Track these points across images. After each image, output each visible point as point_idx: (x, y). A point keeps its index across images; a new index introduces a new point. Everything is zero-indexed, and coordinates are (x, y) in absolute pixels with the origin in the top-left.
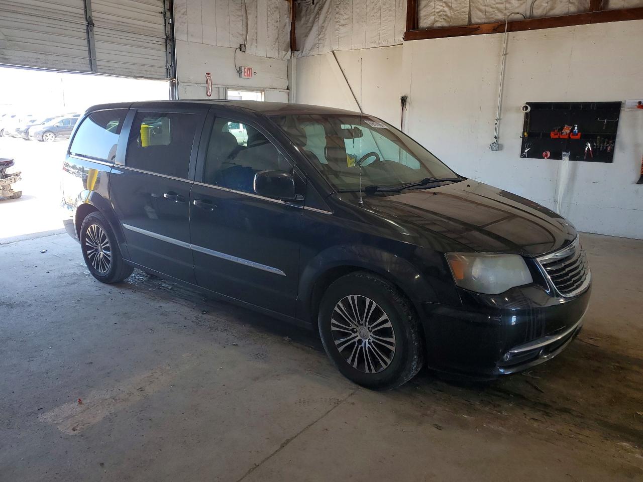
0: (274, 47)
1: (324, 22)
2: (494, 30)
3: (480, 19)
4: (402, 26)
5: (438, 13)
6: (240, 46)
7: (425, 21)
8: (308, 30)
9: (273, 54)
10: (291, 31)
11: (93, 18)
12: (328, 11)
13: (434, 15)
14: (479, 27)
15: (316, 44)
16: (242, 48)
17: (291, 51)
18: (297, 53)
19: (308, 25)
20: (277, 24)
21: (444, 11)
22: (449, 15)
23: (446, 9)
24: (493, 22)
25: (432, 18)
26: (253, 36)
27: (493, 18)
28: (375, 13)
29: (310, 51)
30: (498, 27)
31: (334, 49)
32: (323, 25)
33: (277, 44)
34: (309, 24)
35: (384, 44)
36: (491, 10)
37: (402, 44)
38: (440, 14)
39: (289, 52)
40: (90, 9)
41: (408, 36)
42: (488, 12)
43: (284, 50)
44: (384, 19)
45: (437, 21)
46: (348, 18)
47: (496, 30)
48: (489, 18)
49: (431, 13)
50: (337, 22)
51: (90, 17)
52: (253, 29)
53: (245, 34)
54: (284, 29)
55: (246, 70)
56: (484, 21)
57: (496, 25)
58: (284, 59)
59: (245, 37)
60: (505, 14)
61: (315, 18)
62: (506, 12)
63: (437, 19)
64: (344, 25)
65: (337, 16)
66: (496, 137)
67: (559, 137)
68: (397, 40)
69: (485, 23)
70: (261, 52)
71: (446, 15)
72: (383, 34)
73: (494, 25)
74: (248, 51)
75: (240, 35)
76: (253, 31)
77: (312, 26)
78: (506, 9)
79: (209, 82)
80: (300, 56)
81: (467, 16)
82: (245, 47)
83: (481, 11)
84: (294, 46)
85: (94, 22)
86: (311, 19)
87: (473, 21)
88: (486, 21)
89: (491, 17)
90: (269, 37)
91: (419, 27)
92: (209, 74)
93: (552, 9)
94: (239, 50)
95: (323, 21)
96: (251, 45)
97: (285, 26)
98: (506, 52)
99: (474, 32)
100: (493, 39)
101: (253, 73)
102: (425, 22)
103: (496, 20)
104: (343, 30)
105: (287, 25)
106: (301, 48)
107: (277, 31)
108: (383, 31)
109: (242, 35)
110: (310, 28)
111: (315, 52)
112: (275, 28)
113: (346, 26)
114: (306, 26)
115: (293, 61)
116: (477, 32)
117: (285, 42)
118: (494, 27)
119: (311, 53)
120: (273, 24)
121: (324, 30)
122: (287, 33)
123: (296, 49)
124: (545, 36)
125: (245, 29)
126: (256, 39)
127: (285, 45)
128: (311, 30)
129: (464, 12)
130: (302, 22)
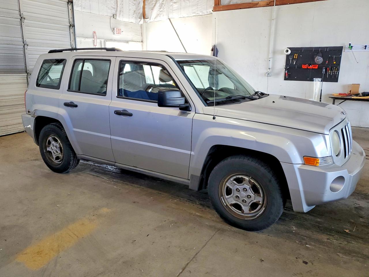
0: (133, 16)
1: (163, 1)
2: (267, 4)
4: (212, 3)
6: (113, 15)
8: (153, 6)
9: (133, 20)
10: (143, 7)
14: (258, 3)
15: (159, 14)
16: (114, 16)
17: (144, 18)
18: (147, 20)
19: (153, 3)
20: (135, 2)
26: (121, 9)
29: (155, 18)
31: (170, 17)
32: (163, 3)
33: (135, 14)
35: (201, 14)
37: (212, 14)
39: (142, 19)
41: (216, 9)
43: (139, 18)
47: (269, 5)
50: (171, 1)
52: (121, 5)
53: (116, 7)
54: (138, 5)
55: (117, 30)
58: (139, 23)
59: (116, 9)
64: (175, 3)
66: (269, 69)
67: (307, 67)
68: (208, 12)
69: (262, 1)
70: (126, 20)
72: (200, 8)
73: (267, 1)
74: (118, 18)
75: (113, 8)
76: (121, 6)
77: (156, 3)
79: (95, 37)
80: (149, 22)
82: (116, 16)
84: (144, 16)
90: (130, 10)
91: (221, 3)
92: (95, 32)
94: (112, 17)
96: (120, 15)
97: (139, 3)
98: (275, 17)
99: (255, 7)
100: (267, 10)
101: (121, 32)
104: (175, 6)
105: (141, 3)
106: (149, 17)
107: (135, 7)
108: (200, 6)
109: (114, 8)
110: (154, 4)
111: (158, 19)
112: (134, 4)
113: (177, 3)
114: (152, 3)
115: (145, 24)
116: (257, 6)
117: (139, 13)
118: (268, 3)
119: (156, 20)
120: (132, 2)
121: (163, 6)
122: (141, 8)
123: (146, 18)
124: (298, 8)
125: (116, 5)
126: (123, 11)
127: (139, 15)
128: (155, 6)
130: (150, 1)
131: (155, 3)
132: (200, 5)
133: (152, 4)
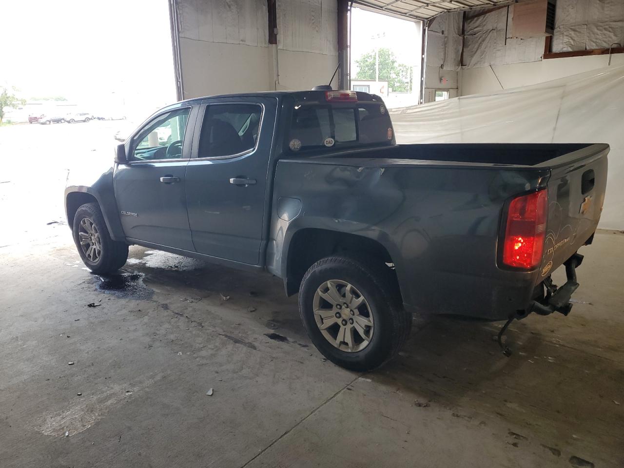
0: (453, 64)
1: (486, 48)
3: (593, 47)
4: (542, 50)
9: (452, 68)
10: (461, 54)
13: (563, 44)
14: (592, 51)
15: (478, 61)
16: (442, 66)
17: (462, 66)
18: (464, 67)
20: (455, 51)
21: (569, 42)
22: (573, 44)
23: (571, 41)
24: (601, 48)
25: (561, 45)
26: (447, 59)
27: (601, 46)
29: (474, 65)
30: (604, 51)
31: (492, 63)
32: (485, 50)
33: (454, 62)
35: (528, 61)
36: (600, 41)
37: (542, 61)
38: (566, 43)
39: (460, 67)
41: (546, 56)
42: (598, 43)
43: (457, 66)
44: (528, 47)
48: (598, 46)
49: (561, 43)
50: (494, 48)
56: (595, 47)
58: (456, 71)
59: (444, 60)
61: (479, 46)
62: (609, 43)
63: (565, 47)
64: (499, 50)
65: (495, 45)
68: (536, 59)
69: (597, 49)
70: (449, 69)
71: (571, 45)
74: (444, 68)
75: (442, 59)
77: (477, 51)
78: (609, 41)
80: (466, 69)
81: (584, 45)
83: (594, 42)
84: (462, 63)
86: (476, 46)
87: (588, 48)
91: (552, 51)
94: (441, 68)
95: (484, 48)
96: (445, 64)
97: (458, 51)
99: (589, 54)
100: (601, 58)
102: (556, 48)
103: (603, 47)
104: (499, 53)
106: (468, 64)
107: (455, 55)
110: (474, 52)
111: (478, 66)
112: (455, 53)
115: (461, 72)
116: (592, 54)
117: (458, 60)
118: (602, 51)
119: (474, 67)
121: (485, 53)
122: (459, 55)
125: (445, 56)
126: (448, 61)
127: (458, 62)
128: (476, 53)
129: (583, 43)
130: (469, 48)
131: (475, 50)
132: (527, 53)
133: (472, 51)
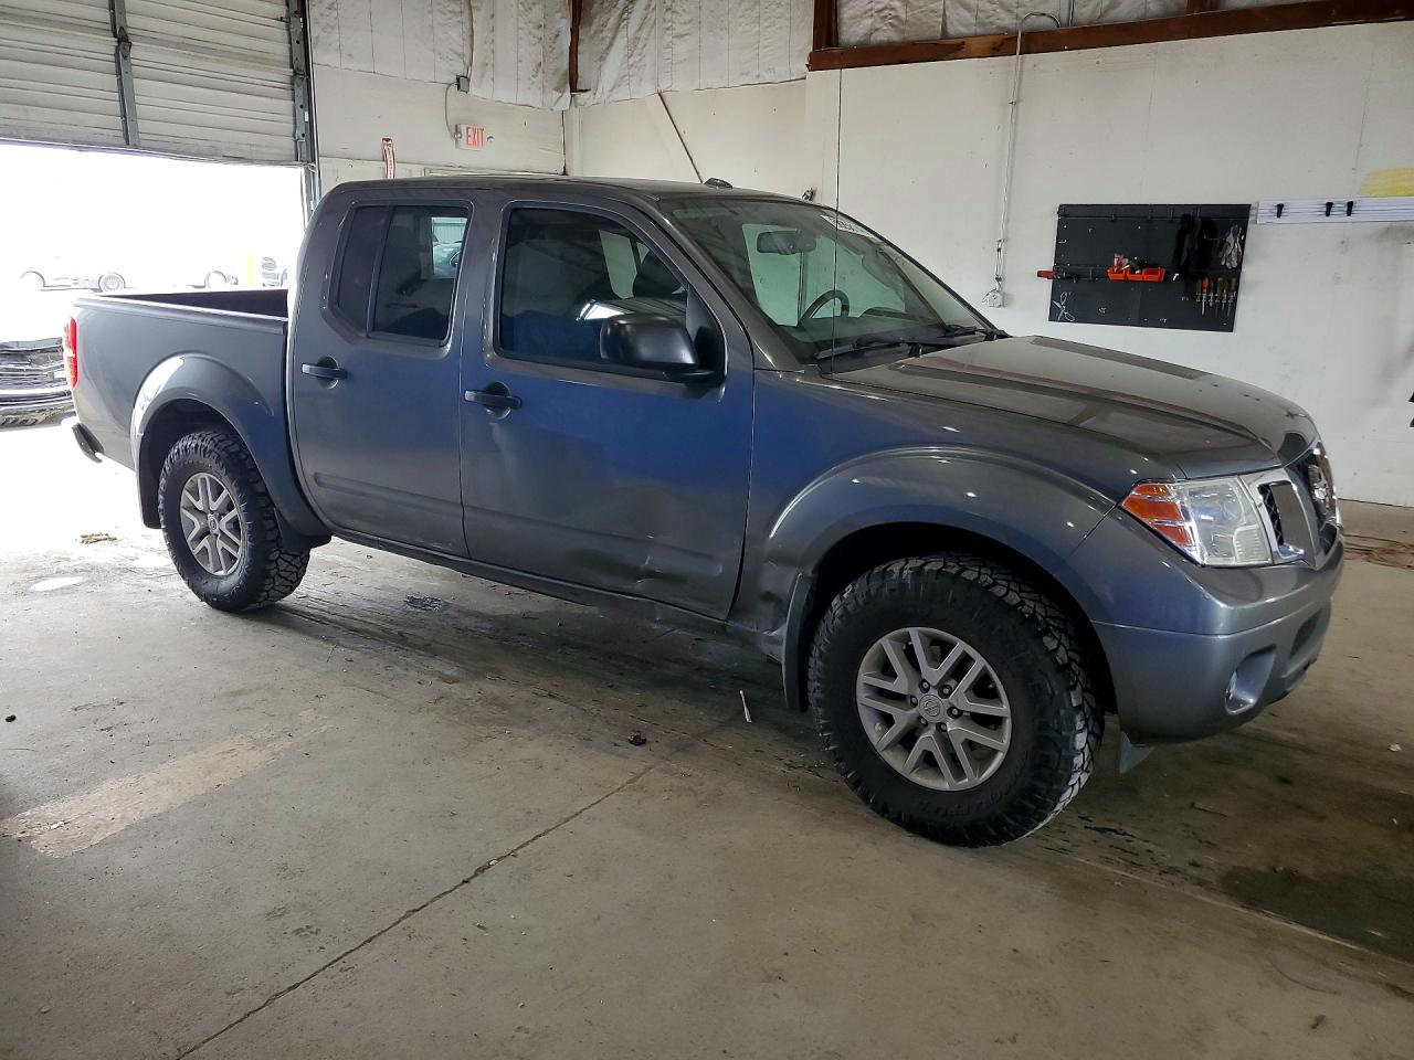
0: (533, 83)
1: (640, 29)
2: (994, 49)
3: (966, 26)
4: (805, 39)
5: (879, 11)
6: (458, 80)
7: (852, 30)
8: (605, 46)
9: (533, 97)
10: (571, 49)
11: (129, 31)
12: (649, 6)
13: (872, 16)
14: (964, 43)
15: (625, 76)
16: (461, 82)
17: (571, 90)
18: (581, 97)
19: (604, 34)
20: (539, 33)
21: (892, 9)
22: (903, 16)
23: (896, 4)
24: (992, 32)
25: (869, 22)
26: (486, 58)
27: (991, 23)
28: (747, 10)
29: (612, 90)
30: (1001, 45)
31: (662, 88)
32: (639, 35)
33: (540, 75)
34: (608, 34)
35: (768, 77)
36: (989, 6)
37: (805, 79)
38: (883, 14)
39: (568, 93)
40: (123, 12)
41: (817, 62)
42: (982, 11)
43: (556, 89)
44: (766, 24)
45: (877, 30)
46: (690, 21)
47: (997, 50)
48: (982, 24)
49: (866, 13)
50: (668, 29)
51: (122, 28)
52: (485, 43)
53: (467, 52)
54: (553, 42)
55: (470, 132)
56: (972, 30)
57: (998, 39)
58: (554, 108)
59: (467, 62)
60: (1017, 17)
61: (621, 19)
62: (1021, 10)
63: (878, 26)
64: (682, 36)
65: (668, 16)
66: (998, 279)
67: (1126, 276)
68: (793, 70)
69: (976, 36)
70: (505, 95)
71: (896, 17)
72: (764, 57)
73: (991, 39)
74: (474, 90)
75: (459, 55)
76: (486, 46)
77: (614, 37)
78: (1019, 4)
79: (390, 158)
80: (589, 103)
81: (940, 19)
82: (469, 81)
83: (968, 7)
84: (573, 82)
85: (131, 38)
86: (612, 21)
87: (951, 31)
88: (979, 30)
89: (987, 21)
90: (521, 61)
91: (840, 41)
92: (388, 140)
93: (1112, 7)
94: (455, 87)
95: (636, 27)
96: (482, 76)
97: (557, 36)
98: (1018, 96)
99: (952, 55)
100: (992, 70)
101: (485, 139)
103: (998, 27)
104: (681, 47)
105: (562, 35)
106: (593, 85)
107: (539, 48)
108: (766, 50)
109: (461, 55)
110: (608, 40)
111: (623, 93)
112: (536, 40)
113: (687, 37)
114: (601, 35)
115: (575, 112)
116: (960, 54)
117: (556, 70)
118: (995, 43)
119: (615, 96)
120: (530, 33)
121: (640, 46)
122: (562, 53)
123: (579, 87)
124: (1098, 63)
125: (468, 43)
126: (493, 65)
127: (558, 77)
128: (611, 45)
129: (933, 11)
130: (594, 27)
131: (610, 35)
132: (766, 47)
133: (603, 38)
